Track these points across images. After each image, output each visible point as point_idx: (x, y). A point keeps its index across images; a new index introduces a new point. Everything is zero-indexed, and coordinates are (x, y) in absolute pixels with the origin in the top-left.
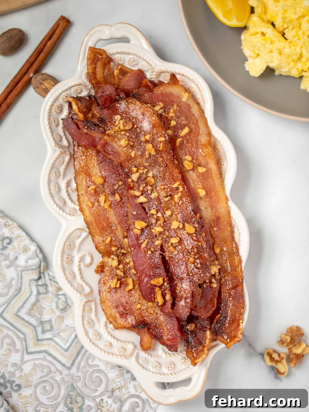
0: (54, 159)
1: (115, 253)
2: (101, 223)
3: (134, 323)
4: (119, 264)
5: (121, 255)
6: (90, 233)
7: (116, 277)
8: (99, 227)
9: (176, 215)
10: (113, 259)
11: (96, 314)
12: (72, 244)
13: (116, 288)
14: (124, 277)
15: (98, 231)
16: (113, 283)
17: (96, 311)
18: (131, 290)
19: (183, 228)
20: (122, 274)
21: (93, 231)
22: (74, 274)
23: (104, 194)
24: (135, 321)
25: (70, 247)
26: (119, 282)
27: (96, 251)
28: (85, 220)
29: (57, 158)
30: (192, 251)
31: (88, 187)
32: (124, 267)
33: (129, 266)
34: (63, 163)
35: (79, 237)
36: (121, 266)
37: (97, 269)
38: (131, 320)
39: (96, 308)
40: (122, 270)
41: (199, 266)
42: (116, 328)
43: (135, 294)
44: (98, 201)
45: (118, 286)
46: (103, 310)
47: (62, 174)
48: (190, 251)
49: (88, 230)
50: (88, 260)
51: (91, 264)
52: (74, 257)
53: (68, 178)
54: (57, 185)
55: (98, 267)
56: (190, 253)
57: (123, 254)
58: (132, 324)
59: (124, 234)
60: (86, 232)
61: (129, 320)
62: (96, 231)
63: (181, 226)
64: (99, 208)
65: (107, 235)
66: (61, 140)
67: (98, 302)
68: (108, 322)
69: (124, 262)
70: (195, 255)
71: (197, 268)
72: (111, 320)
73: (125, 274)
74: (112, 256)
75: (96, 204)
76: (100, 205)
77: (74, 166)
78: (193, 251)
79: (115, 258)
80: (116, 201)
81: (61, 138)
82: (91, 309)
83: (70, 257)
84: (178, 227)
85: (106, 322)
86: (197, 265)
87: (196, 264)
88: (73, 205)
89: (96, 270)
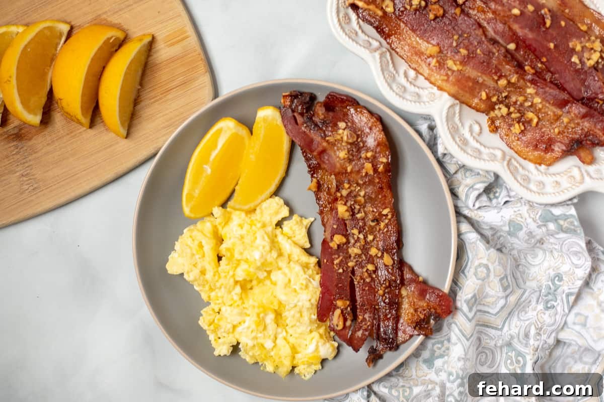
0: (379, 65)
1: (497, 102)
2: (465, 87)
3: (564, 148)
4: (509, 109)
5: (504, 99)
6: (462, 102)
7: (515, 122)
8: (466, 92)
9: (377, 241)
10: (500, 109)
11: (523, 168)
12: (454, 125)
13: (522, 131)
14: (522, 116)
15: (468, 95)
16: (517, 129)
17: (520, 165)
18: (537, 123)
19: (381, 257)
20: (518, 115)
21: (463, 99)
22: (476, 149)
23: (449, 58)
24: (563, 145)
25: (455, 128)
26: (521, 124)
27: (479, 113)
28: (450, 94)
29: (381, 62)
30: (383, 284)
31: (429, 64)
32: (515, 108)
33: (518, 103)
34: (388, 62)
35: (455, 113)
36: (512, 109)
37: (491, 129)
38: (558, 148)
39: (518, 162)
40: (516, 111)
41: (387, 300)
42: (549, 165)
43: (544, 123)
44: (449, 69)
45: (523, 128)
46: (525, 159)
47: (395, 72)
48: (382, 282)
49: (458, 102)
50: (476, 128)
51: (481, 129)
52: (463, 134)
53: (401, 72)
54: (399, 85)
55: (490, 127)
56: (381, 285)
57: (506, 97)
58: (563, 150)
59: (493, 79)
60: (457, 104)
61: (556, 149)
62: (467, 97)
63: (380, 255)
64: (454, 74)
65: (479, 93)
66: (370, 44)
67: (516, 156)
68: (538, 166)
69: (512, 103)
70: (386, 288)
71: (384, 302)
72: (539, 162)
73: (520, 113)
74: (497, 107)
75: (450, 73)
76: (453, 71)
77: (400, 56)
78: (385, 284)
79: (501, 106)
80: (464, 56)
81: (369, 42)
82: (516, 167)
83: (461, 138)
84: (376, 255)
85: (536, 168)
86: (385, 300)
87: (384, 298)
88: (426, 92)
89: (490, 131)
